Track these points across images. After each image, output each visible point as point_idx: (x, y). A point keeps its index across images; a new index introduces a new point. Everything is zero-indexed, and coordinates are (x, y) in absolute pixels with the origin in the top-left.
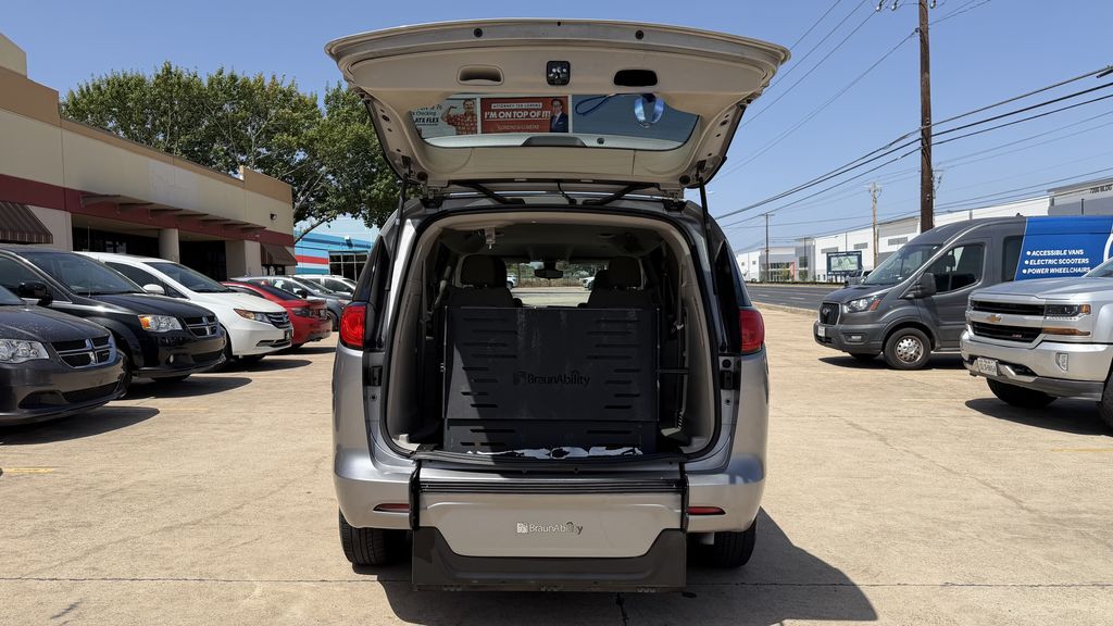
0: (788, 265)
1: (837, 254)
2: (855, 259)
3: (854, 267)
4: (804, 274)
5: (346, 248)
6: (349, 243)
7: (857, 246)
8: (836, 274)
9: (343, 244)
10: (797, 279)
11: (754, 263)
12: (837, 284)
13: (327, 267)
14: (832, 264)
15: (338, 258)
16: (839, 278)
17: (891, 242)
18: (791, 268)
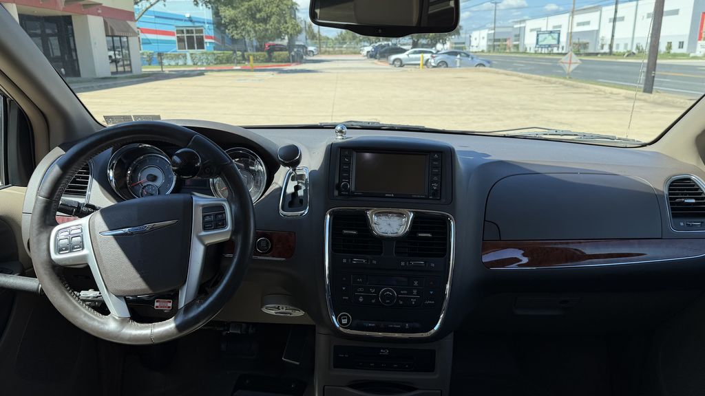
0: (505, 40)
1: (544, 33)
2: (556, 36)
3: (555, 42)
4: (517, 46)
5: (190, 24)
6: (190, 19)
7: (554, 27)
8: (542, 47)
9: (185, 20)
10: (512, 50)
11: (483, 38)
12: (541, 53)
13: (174, 38)
14: (540, 39)
15: (183, 32)
16: (543, 50)
17: (579, 24)
18: (508, 43)
